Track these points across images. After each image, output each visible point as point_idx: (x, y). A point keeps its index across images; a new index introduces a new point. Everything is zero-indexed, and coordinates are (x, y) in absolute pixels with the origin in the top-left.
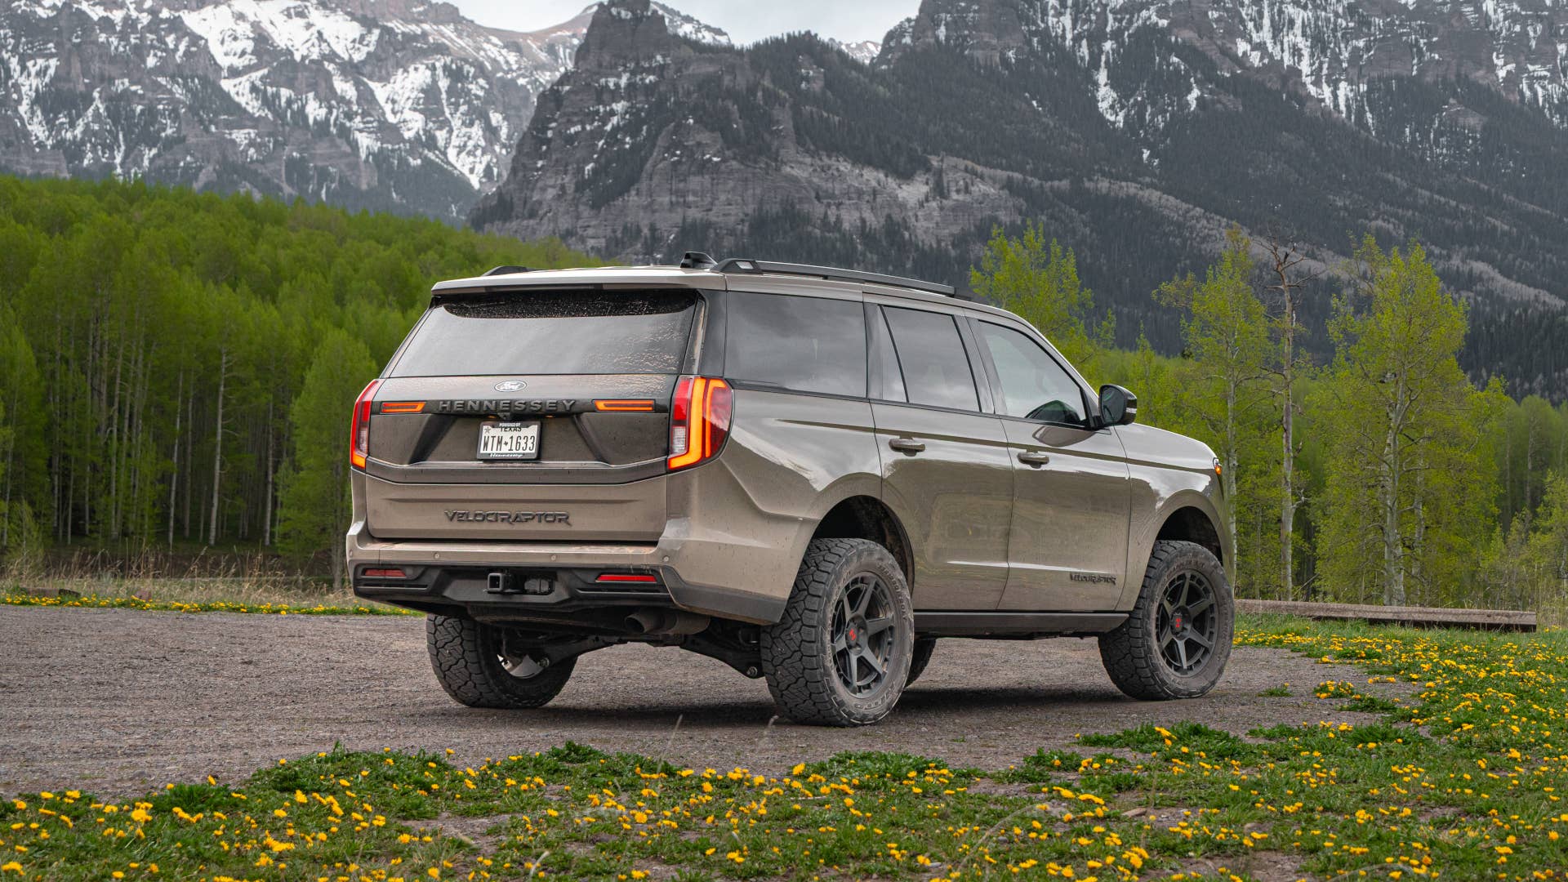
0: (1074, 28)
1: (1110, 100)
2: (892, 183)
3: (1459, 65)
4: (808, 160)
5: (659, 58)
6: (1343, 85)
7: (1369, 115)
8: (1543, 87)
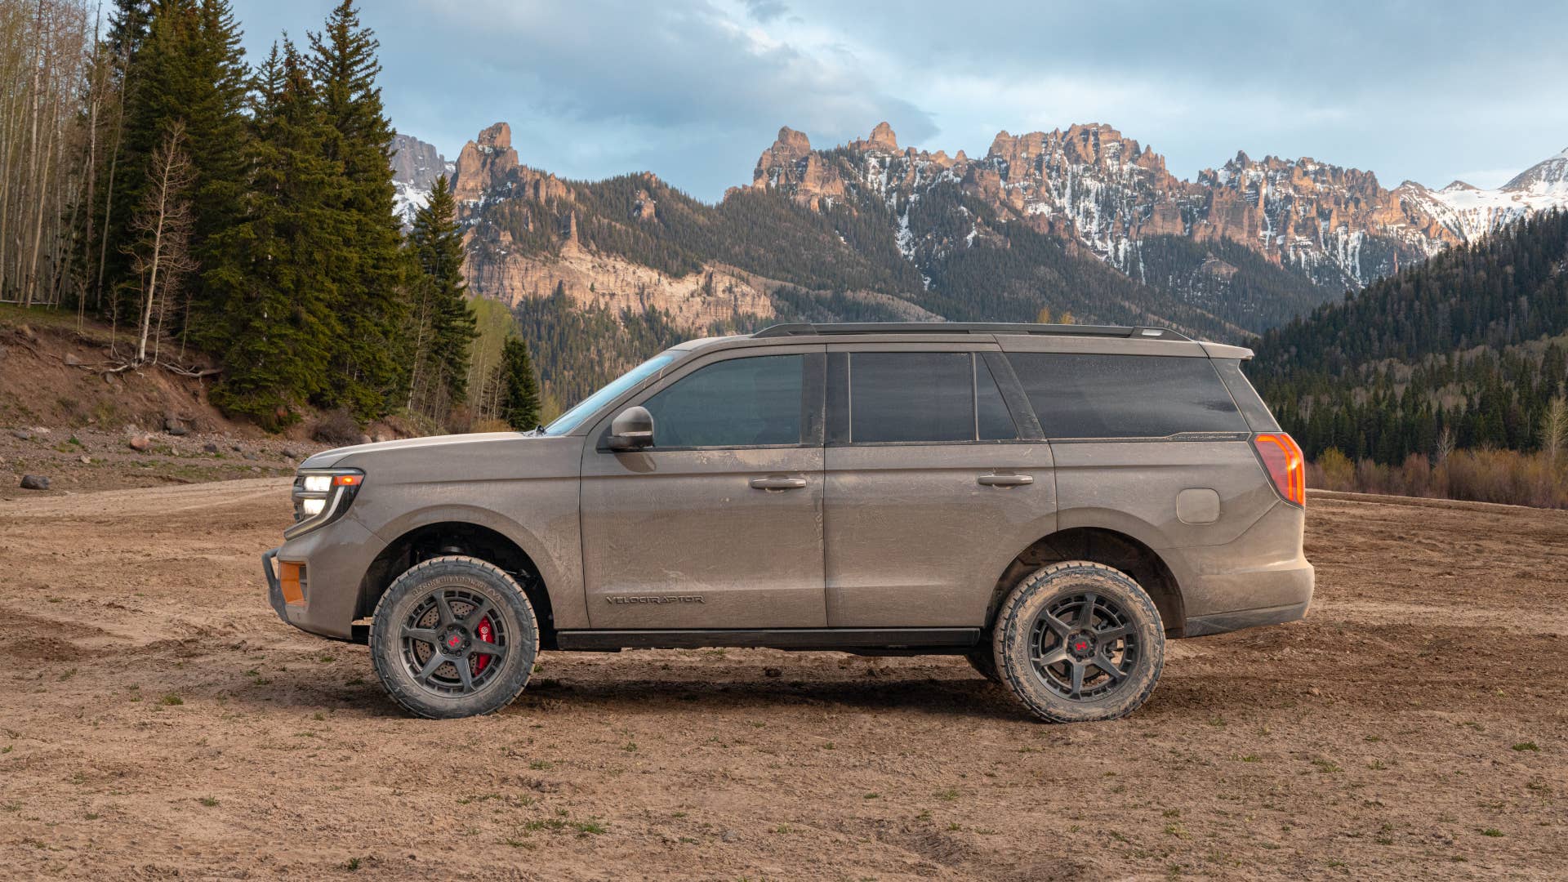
0: (888, 183)
1: (907, 239)
2: (664, 281)
3: (1225, 229)
4: (589, 257)
5: (509, 184)
6: (1124, 241)
7: (1141, 265)
8: (1306, 254)
